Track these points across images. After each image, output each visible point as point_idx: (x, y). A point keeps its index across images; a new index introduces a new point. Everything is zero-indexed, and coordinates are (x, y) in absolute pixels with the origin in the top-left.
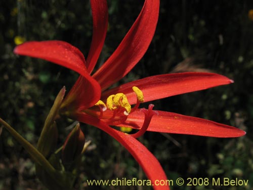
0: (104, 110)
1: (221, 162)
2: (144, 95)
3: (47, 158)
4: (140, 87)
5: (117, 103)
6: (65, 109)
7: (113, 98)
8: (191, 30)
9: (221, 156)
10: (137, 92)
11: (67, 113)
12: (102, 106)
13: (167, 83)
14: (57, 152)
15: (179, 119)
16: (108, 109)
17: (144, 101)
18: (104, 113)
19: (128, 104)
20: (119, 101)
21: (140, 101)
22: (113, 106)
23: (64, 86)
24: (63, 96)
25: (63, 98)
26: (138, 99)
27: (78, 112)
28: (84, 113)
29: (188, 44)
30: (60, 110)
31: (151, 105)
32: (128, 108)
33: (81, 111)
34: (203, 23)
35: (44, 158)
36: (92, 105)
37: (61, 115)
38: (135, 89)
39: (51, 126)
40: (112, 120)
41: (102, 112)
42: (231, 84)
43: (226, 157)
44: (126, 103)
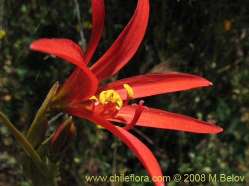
0: (97, 104)
1: (192, 161)
2: (134, 92)
3: (36, 148)
4: (130, 84)
5: (108, 99)
6: (56, 102)
7: (105, 93)
8: (169, 34)
9: (192, 155)
10: (128, 89)
11: (58, 106)
12: (95, 101)
13: (153, 82)
14: (43, 143)
15: (163, 115)
16: (100, 104)
17: (134, 98)
18: (96, 108)
19: (120, 99)
20: (110, 97)
21: (130, 97)
22: (106, 101)
23: (58, 81)
24: (56, 90)
25: (55, 92)
26: (128, 96)
27: (70, 105)
28: (76, 107)
29: (166, 47)
30: (51, 104)
31: (142, 102)
32: (120, 103)
33: (73, 104)
34: (180, 28)
35: (33, 148)
36: (86, 99)
37: (51, 108)
38: (126, 86)
39: (42, 119)
40: (102, 114)
41: (94, 106)
42: (210, 86)
43: (197, 156)
44: (118, 98)
